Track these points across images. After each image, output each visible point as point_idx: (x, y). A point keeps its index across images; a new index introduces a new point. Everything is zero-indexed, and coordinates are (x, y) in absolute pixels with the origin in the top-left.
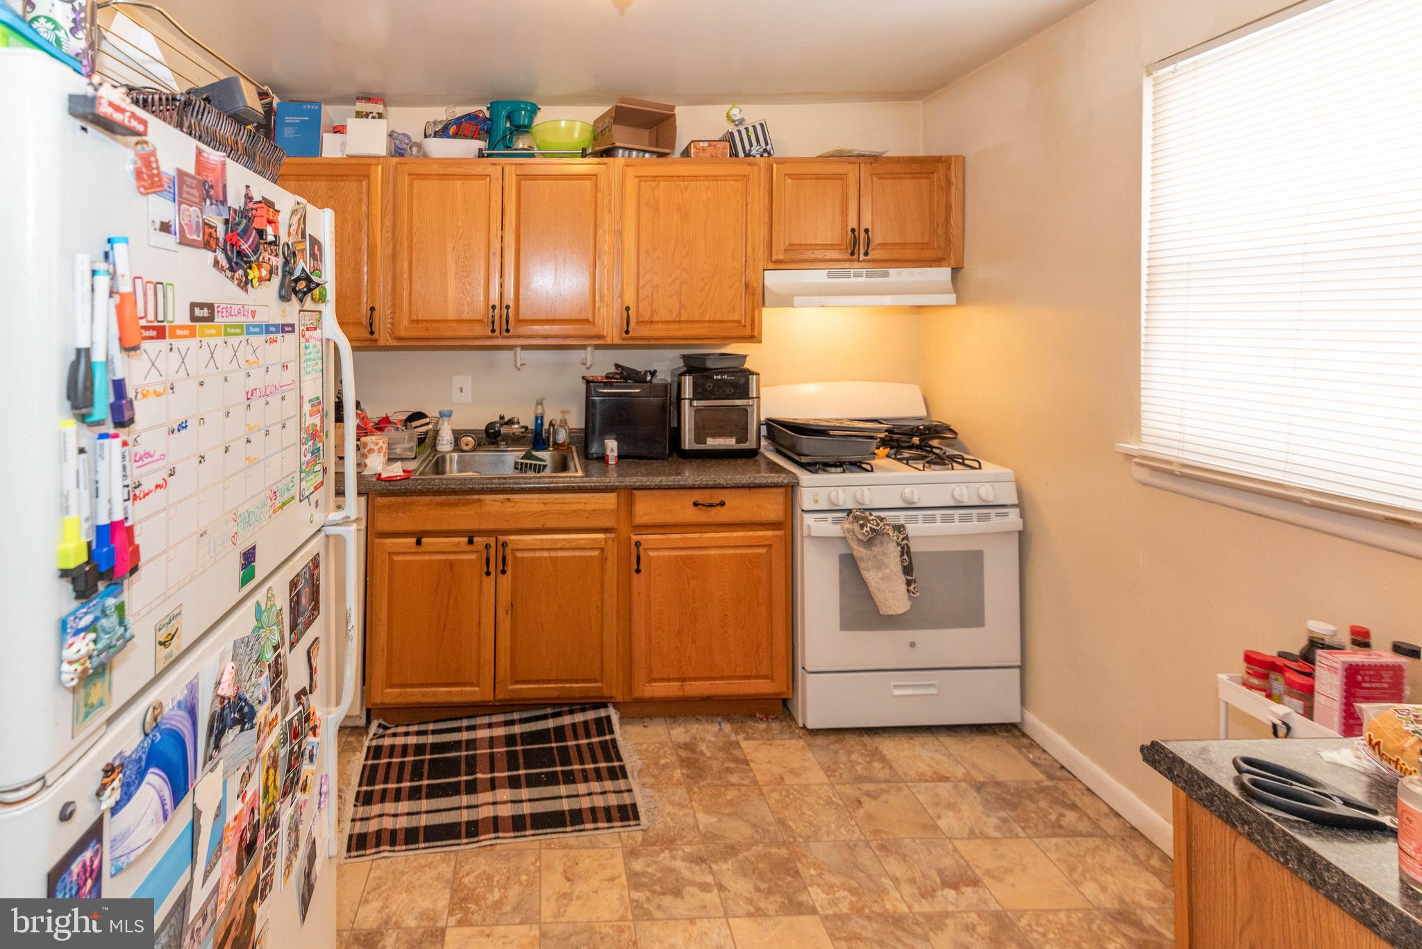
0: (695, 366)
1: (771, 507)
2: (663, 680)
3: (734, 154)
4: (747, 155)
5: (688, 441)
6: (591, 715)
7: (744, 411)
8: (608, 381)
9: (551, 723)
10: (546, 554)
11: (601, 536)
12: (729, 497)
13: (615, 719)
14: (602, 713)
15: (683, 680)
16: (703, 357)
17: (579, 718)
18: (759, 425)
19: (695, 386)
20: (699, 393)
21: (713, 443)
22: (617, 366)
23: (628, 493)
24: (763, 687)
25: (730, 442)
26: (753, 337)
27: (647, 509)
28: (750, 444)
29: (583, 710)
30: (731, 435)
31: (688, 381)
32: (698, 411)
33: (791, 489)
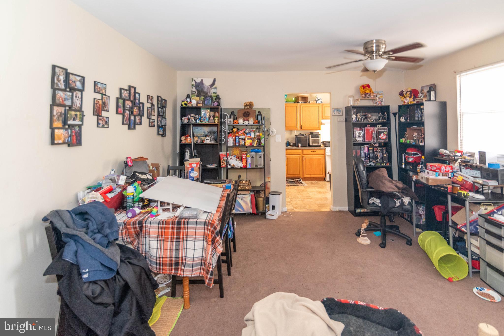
0: (312, 133)
1: (322, 152)
2: (308, 175)
3: (317, 103)
4: (319, 103)
5: (311, 144)
6: (298, 179)
7: (319, 140)
8: (299, 135)
9: (293, 180)
10: (291, 158)
11: (299, 155)
12: (317, 151)
13: (301, 180)
14: (300, 179)
15: (310, 175)
16: (313, 132)
17: (296, 180)
18: (321, 142)
19: (312, 136)
20: (312, 137)
21: (314, 144)
22: (300, 133)
23: (303, 150)
24: (321, 176)
25: (317, 144)
26: (320, 129)
27: (305, 152)
28: (320, 145)
29: (297, 179)
30: (317, 143)
31: (310, 136)
32: (312, 140)
33: (325, 150)
